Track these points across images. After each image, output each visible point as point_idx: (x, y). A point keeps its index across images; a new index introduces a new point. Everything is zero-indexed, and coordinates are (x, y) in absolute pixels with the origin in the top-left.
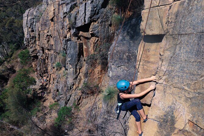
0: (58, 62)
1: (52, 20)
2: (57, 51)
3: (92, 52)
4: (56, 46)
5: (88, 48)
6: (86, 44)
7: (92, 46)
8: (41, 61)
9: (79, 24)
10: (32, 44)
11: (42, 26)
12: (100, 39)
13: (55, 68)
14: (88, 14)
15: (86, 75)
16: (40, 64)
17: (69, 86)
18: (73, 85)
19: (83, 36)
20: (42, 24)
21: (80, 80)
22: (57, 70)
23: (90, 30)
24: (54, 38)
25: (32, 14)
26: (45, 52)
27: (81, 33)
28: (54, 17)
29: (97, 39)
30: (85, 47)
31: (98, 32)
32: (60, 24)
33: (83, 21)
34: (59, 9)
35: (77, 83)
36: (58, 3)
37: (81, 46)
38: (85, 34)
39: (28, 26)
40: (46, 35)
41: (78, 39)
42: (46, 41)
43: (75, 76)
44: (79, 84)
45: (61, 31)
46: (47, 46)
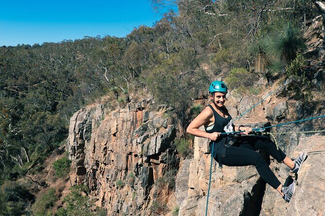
0: (119, 179)
1: (114, 135)
2: (119, 168)
3: (161, 176)
4: (118, 163)
5: (157, 172)
6: (155, 168)
7: (161, 170)
8: (89, 175)
9: (151, 153)
10: (79, 153)
11: (98, 138)
12: (168, 165)
13: (116, 187)
14: (159, 146)
15: (155, 195)
16: (88, 178)
17: (139, 206)
18: (142, 205)
19: (153, 162)
20: (99, 136)
21: (149, 200)
22: (117, 188)
23: (160, 158)
24: (115, 153)
25: (82, 118)
26: (100, 166)
27: (151, 160)
28: (116, 133)
29: (165, 165)
30: (154, 171)
31: (166, 159)
32: (123, 140)
33: (154, 151)
34: (122, 126)
35: (146, 203)
36: (122, 119)
37: (151, 170)
38: (155, 161)
39: (75, 132)
40: (103, 147)
41: (149, 165)
42: (103, 154)
43: (145, 197)
44: (148, 203)
45: (124, 148)
46: (103, 160)
